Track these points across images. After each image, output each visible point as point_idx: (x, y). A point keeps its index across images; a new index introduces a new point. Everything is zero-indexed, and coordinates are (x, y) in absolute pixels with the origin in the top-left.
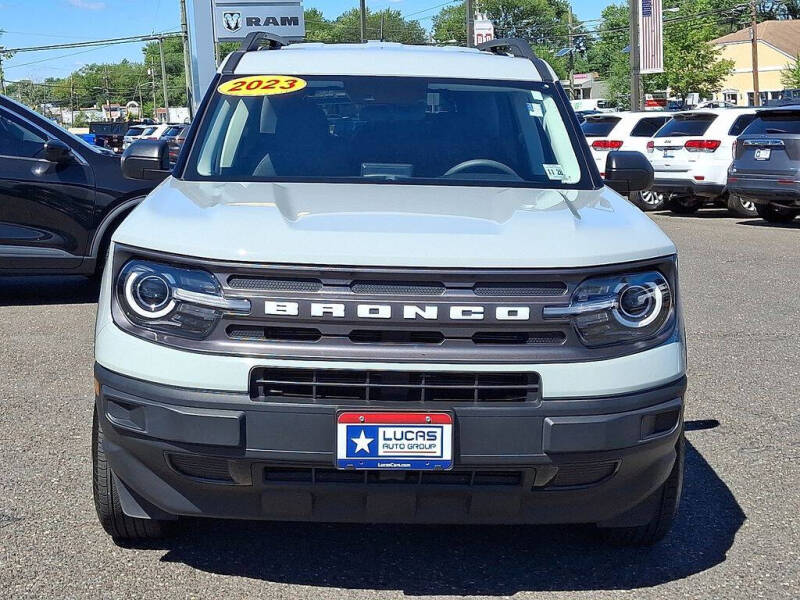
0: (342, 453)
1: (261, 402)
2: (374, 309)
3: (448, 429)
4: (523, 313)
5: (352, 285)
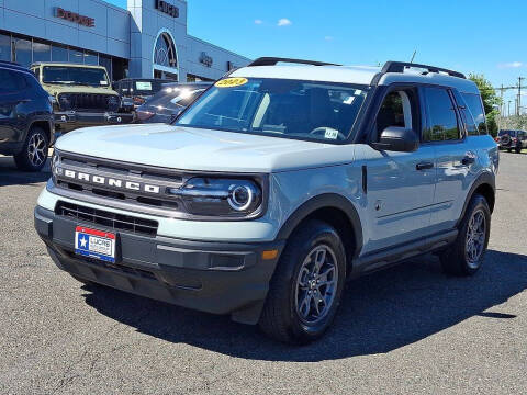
0: (77, 247)
1: (62, 218)
2: (99, 179)
3: (114, 241)
4: (156, 190)
5: (97, 166)
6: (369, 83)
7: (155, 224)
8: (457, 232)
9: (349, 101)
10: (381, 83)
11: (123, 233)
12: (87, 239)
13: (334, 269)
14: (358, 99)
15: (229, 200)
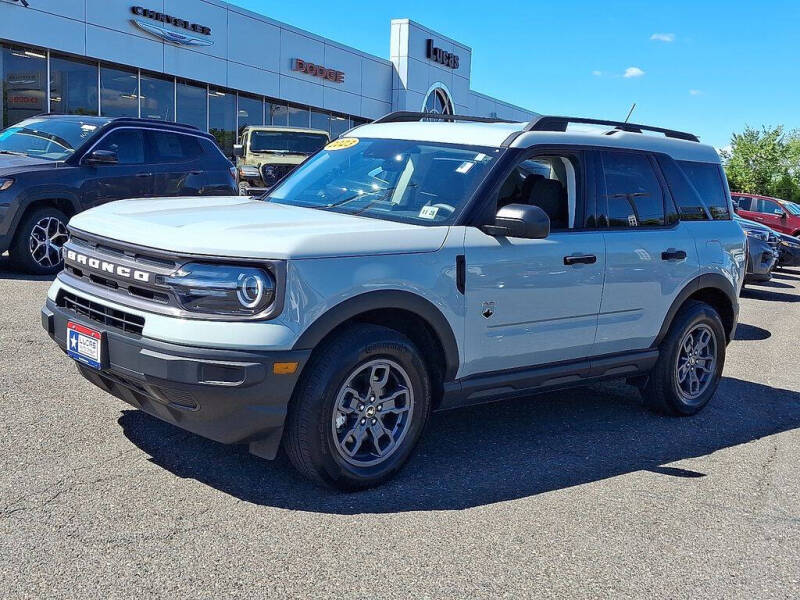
0: (69, 348)
1: (60, 309)
2: (94, 262)
3: (100, 342)
4: (146, 278)
5: (98, 246)
6: (498, 146)
7: (141, 321)
8: (656, 354)
9: (464, 168)
10: (513, 145)
11: (114, 332)
12: (77, 339)
13: (409, 393)
14: (478, 166)
15: (238, 293)
